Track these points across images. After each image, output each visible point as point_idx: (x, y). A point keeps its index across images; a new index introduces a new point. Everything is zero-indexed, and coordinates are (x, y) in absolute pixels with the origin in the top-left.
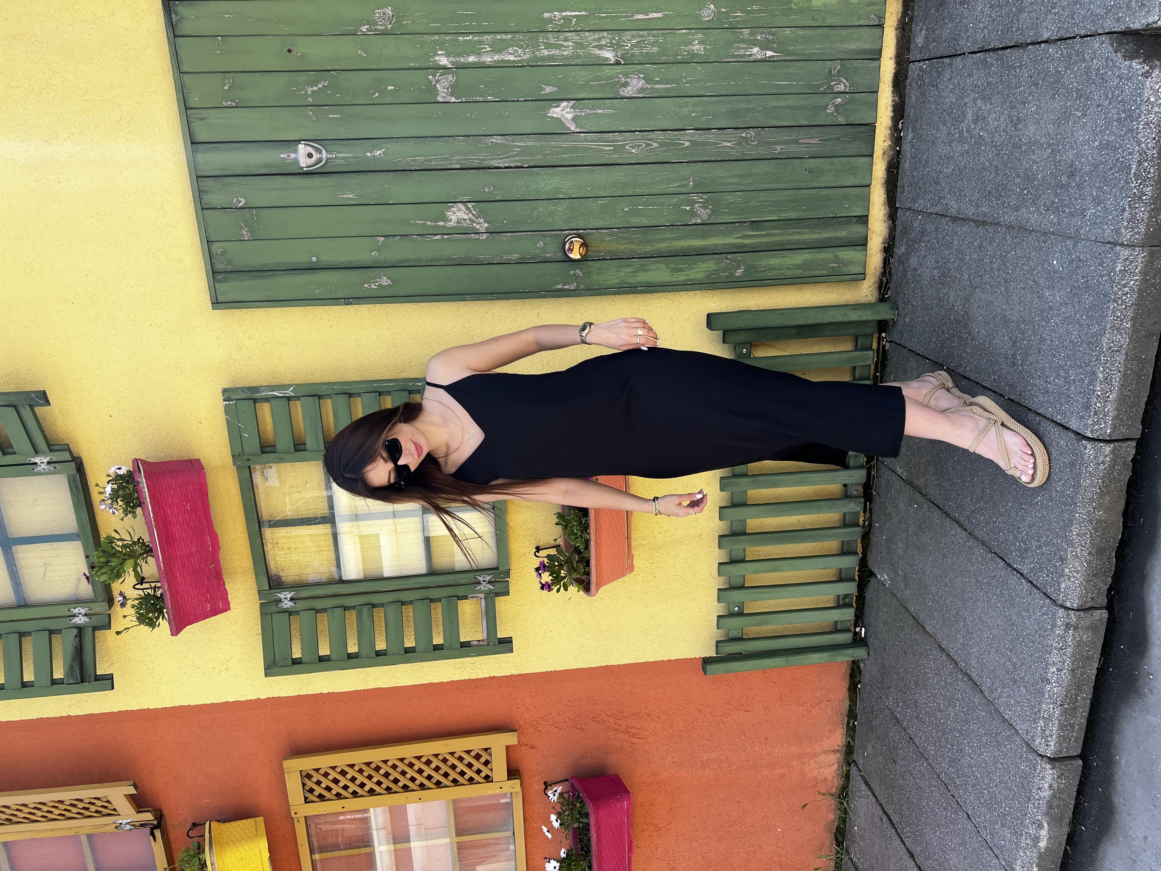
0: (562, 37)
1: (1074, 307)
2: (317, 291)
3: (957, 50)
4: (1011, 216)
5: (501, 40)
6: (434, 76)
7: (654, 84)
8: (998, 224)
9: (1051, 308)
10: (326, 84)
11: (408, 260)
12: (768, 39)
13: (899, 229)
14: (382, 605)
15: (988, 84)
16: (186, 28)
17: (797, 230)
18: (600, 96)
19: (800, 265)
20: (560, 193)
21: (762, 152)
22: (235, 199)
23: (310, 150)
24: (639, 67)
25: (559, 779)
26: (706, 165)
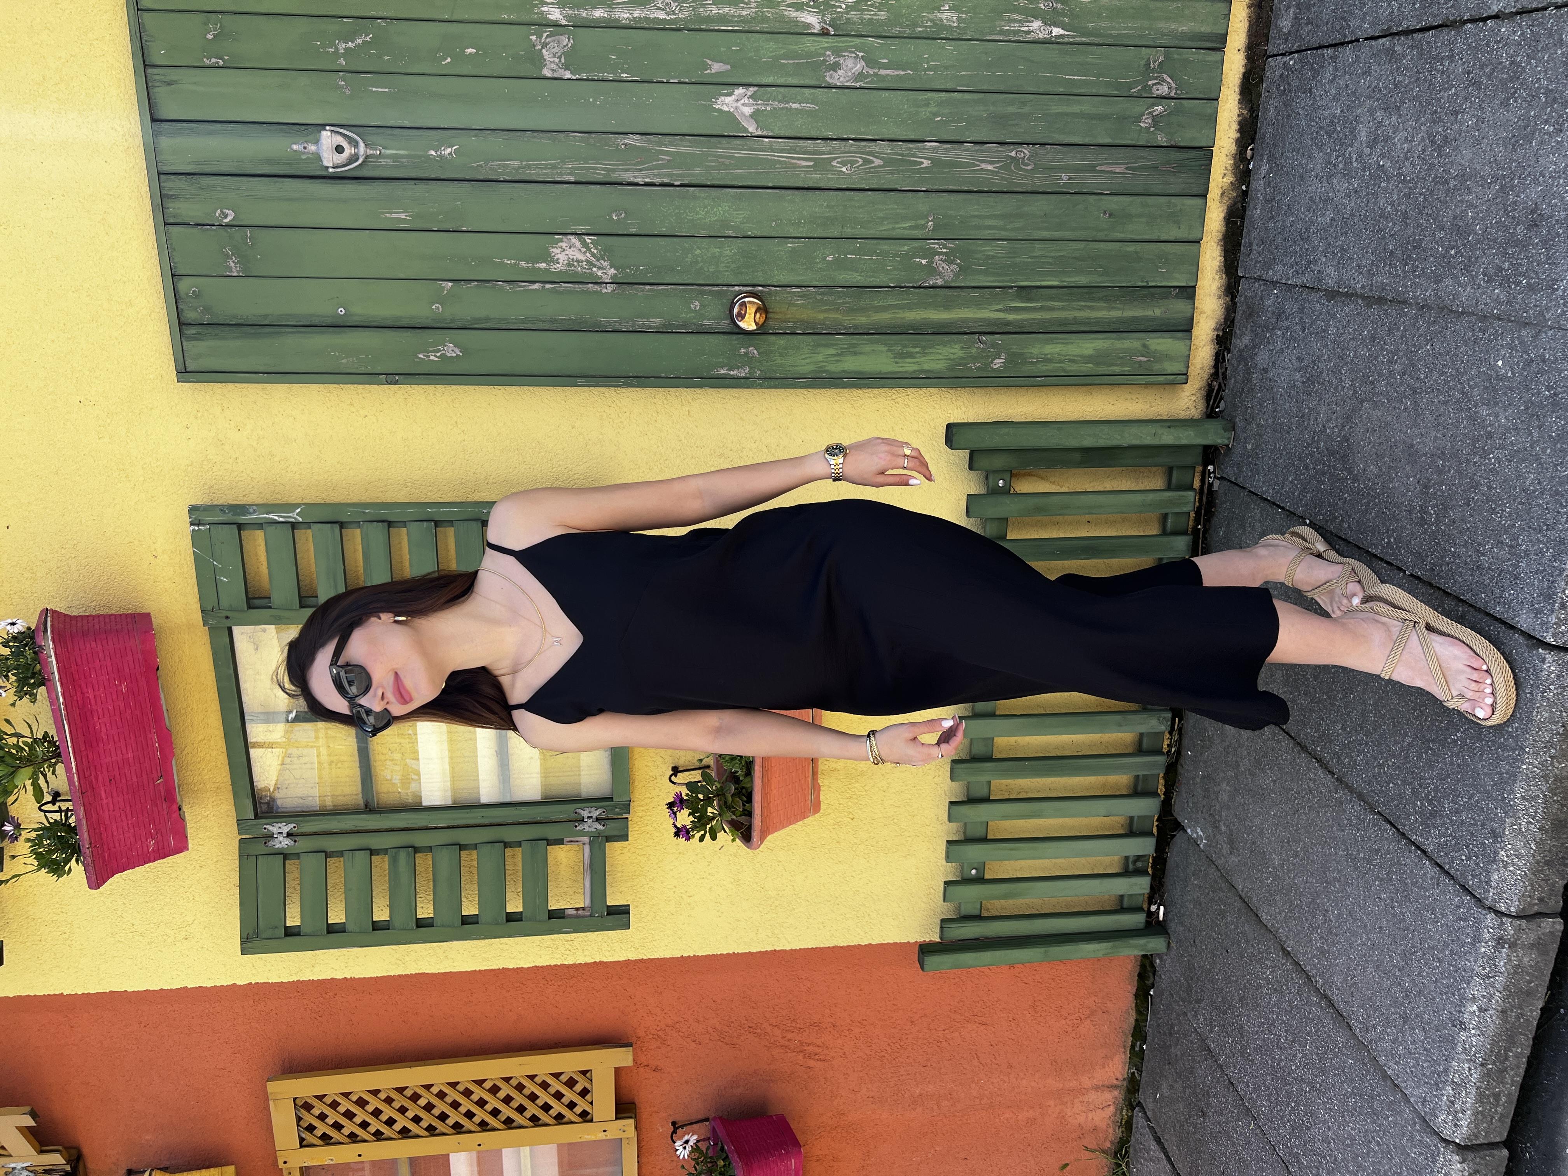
1: (1530, 434)
2: (344, 361)
3: (1345, 36)
4: (1426, 291)
6: (539, 37)
7: (879, 68)
8: (1404, 302)
9: (1490, 435)
10: (368, 39)
11: (488, 319)
12: (1054, 10)
13: (1241, 308)
14: (430, 849)
15: (1396, 86)
17: (1088, 304)
18: (795, 82)
19: (1090, 356)
20: (729, 227)
21: (1039, 180)
22: (219, 212)
23: (340, 140)
24: (858, 41)
25: (695, 1118)
26: (953, 197)
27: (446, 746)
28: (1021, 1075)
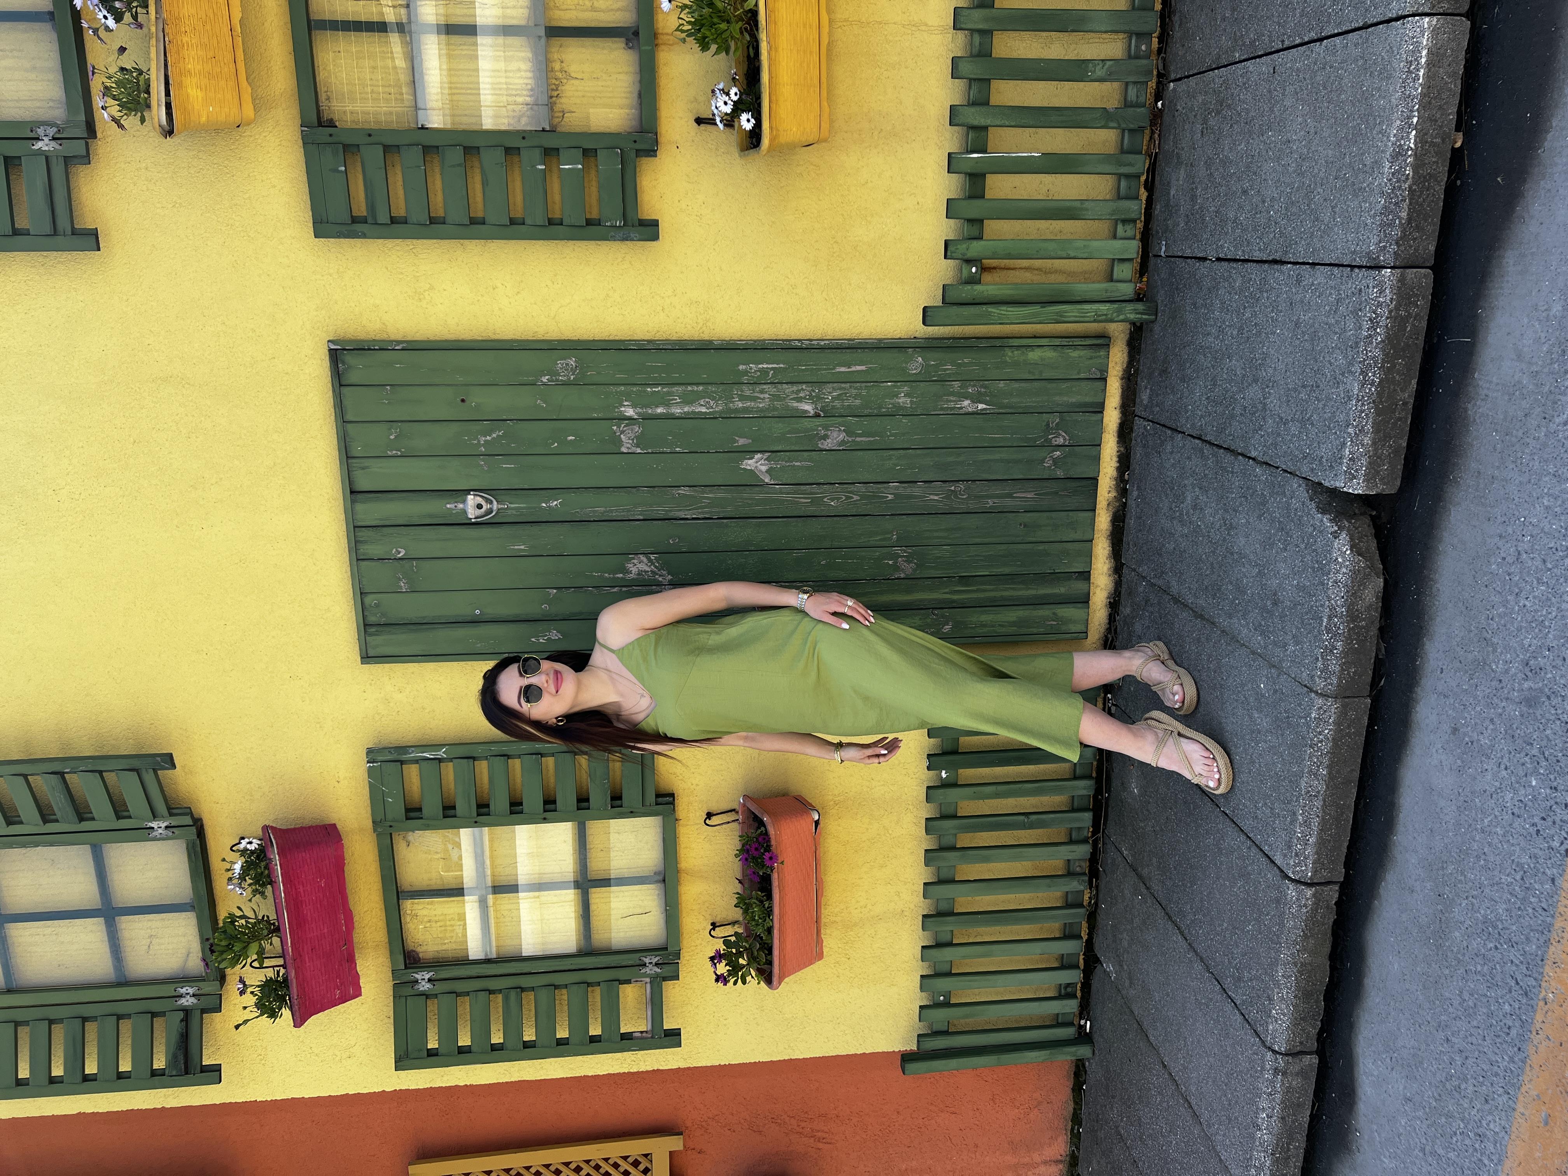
0: (758, 389)
1: (1278, 738)
2: (479, 645)
3: (1177, 426)
4: (1225, 621)
5: (693, 391)
6: (619, 427)
7: (856, 437)
8: (1214, 623)
9: (1259, 731)
10: (500, 434)
11: (581, 613)
12: (979, 393)
13: (1124, 586)
14: (533, 989)
15: (1205, 476)
16: (353, 377)
17: (1012, 587)
18: (797, 448)
19: (1014, 622)
20: (752, 544)
21: (972, 505)
22: (394, 550)
23: (479, 500)
24: (840, 419)
26: (910, 518)
28: (985, 1153)
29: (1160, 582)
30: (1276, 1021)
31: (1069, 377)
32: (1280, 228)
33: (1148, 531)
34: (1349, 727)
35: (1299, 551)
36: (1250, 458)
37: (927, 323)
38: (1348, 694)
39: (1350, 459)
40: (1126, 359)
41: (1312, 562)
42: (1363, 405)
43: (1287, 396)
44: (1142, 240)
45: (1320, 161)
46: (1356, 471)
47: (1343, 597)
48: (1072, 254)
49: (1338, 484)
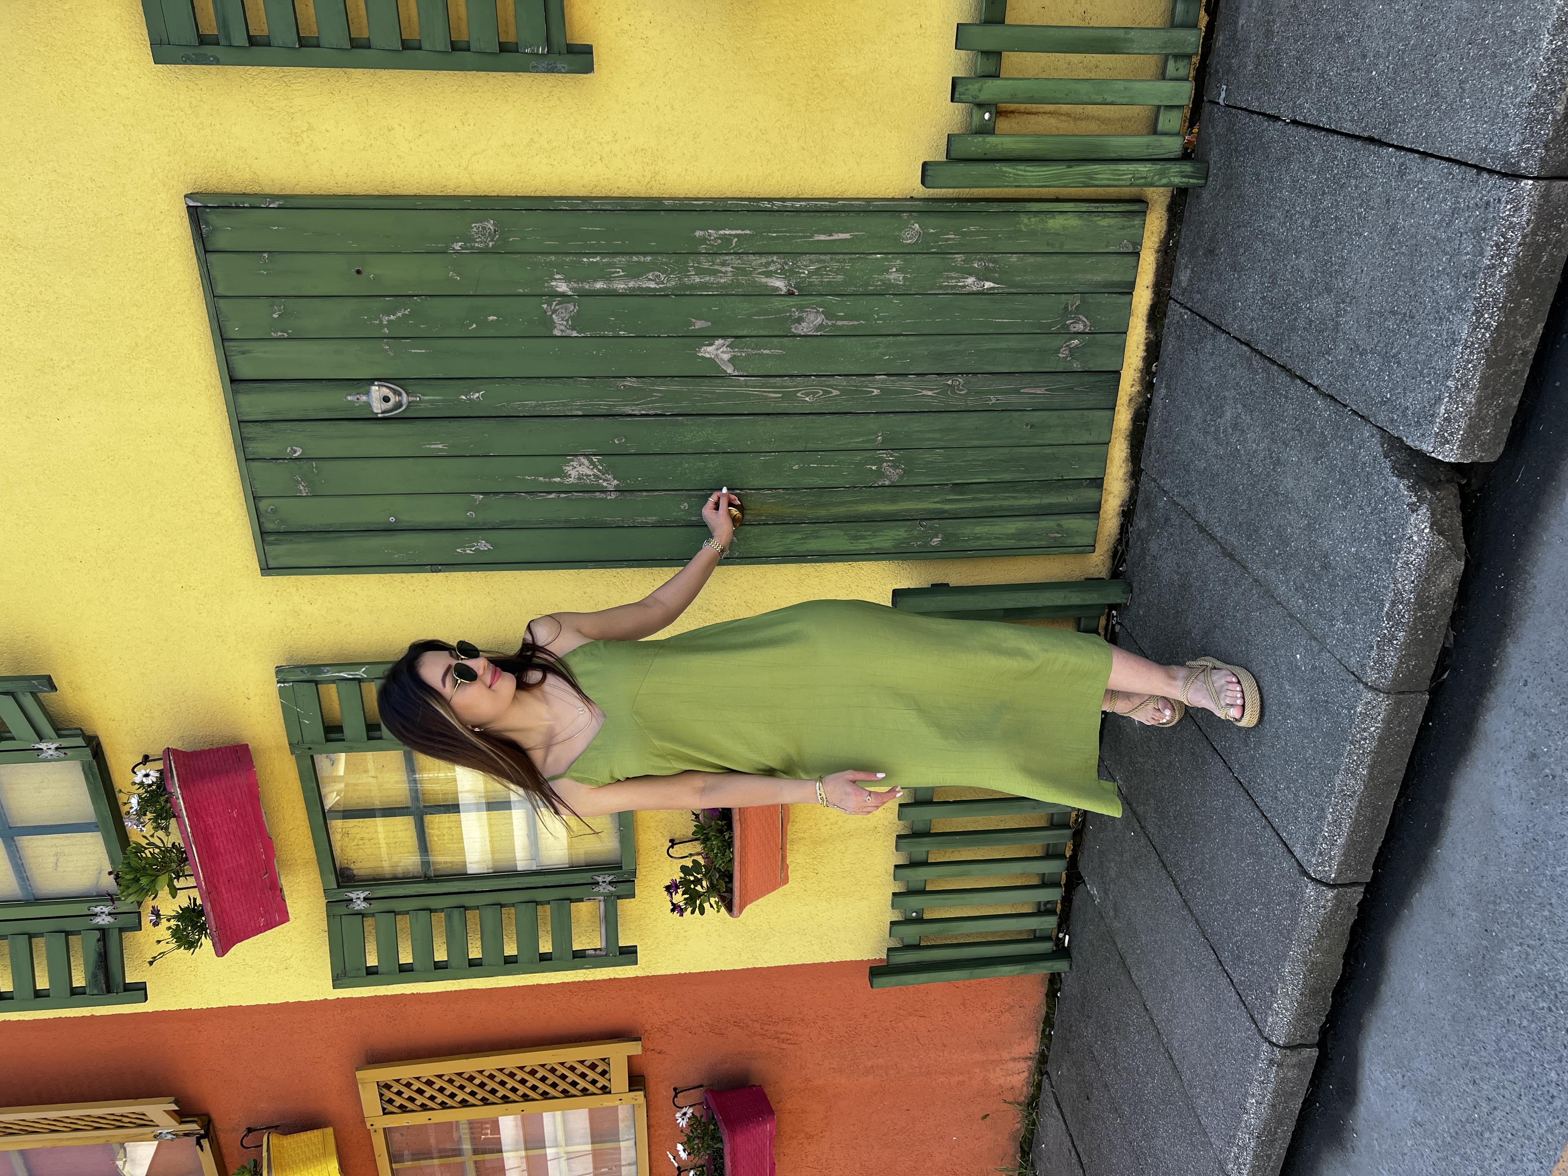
0: (718, 261)
1: (1312, 721)
2: (396, 556)
3: (1222, 323)
4: (1259, 569)
5: (638, 262)
6: (550, 305)
7: (837, 320)
8: (1245, 568)
10: (407, 312)
11: (513, 522)
12: (986, 268)
13: (1141, 496)
14: (476, 908)
15: (1251, 392)
16: (221, 241)
17: (1012, 495)
18: (766, 333)
19: (1013, 534)
20: (712, 446)
21: (972, 402)
22: (289, 449)
23: (386, 391)
24: (818, 299)
25: (692, 1085)
26: (899, 417)
27: (486, 829)
28: (953, 1051)
29: (1184, 503)
30: (1277, 1014)
31: (1095, 251)
32: (1384, 95)
33: (1174, 440)
34: (1400, 725)
35: (1362, 514)
36: (1310, 385)
37: (927, 183)
38: (1403, 689)
39: (1445, 419)
40: (1165, 228)
41: (1378, 531)
42: (1471, 353)
43: (1369, 320)
44: (1196, 79)
45: (1449, 15)
46: (1451, 434)
47: (1413, 582)
48: (1110, 99)
49: (1424, 447)
